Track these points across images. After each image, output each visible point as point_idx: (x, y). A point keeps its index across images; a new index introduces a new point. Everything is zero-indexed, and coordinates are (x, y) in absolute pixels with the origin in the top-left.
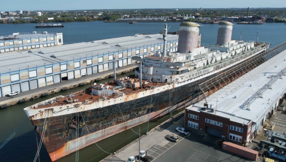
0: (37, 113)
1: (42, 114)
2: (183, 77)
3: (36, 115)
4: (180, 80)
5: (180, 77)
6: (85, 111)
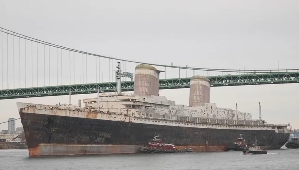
0: (25, 107)
1: (28, 109)
2: (140, 113)
3: (25, 108)
4: (136, 115)
5: (137, 112)
6: (56, 116)
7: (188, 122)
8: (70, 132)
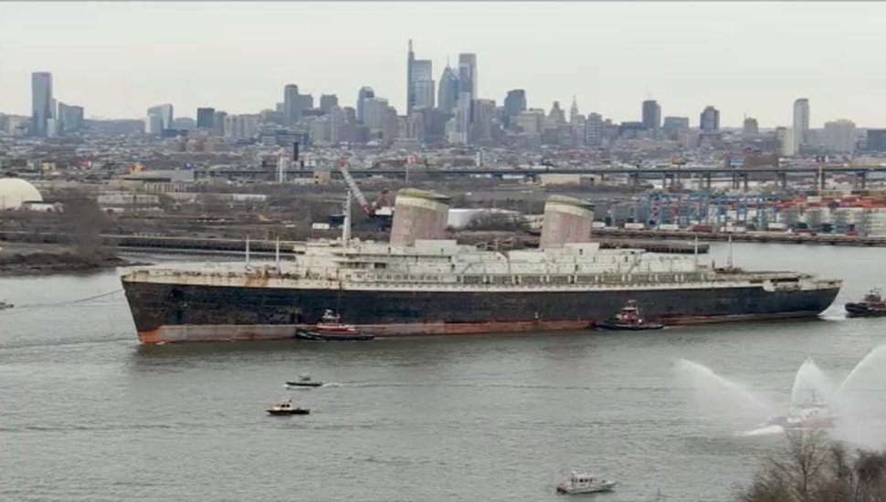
1: (135, 277)
2: (362, 275)
3: (130, 276)
4: (355, 278)
5: (355, 273)
7: (488, 283)
8: (218, 308)
